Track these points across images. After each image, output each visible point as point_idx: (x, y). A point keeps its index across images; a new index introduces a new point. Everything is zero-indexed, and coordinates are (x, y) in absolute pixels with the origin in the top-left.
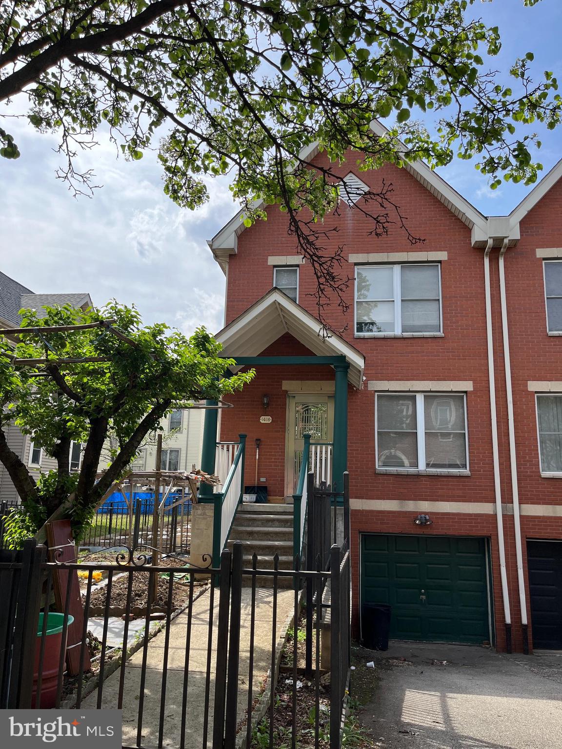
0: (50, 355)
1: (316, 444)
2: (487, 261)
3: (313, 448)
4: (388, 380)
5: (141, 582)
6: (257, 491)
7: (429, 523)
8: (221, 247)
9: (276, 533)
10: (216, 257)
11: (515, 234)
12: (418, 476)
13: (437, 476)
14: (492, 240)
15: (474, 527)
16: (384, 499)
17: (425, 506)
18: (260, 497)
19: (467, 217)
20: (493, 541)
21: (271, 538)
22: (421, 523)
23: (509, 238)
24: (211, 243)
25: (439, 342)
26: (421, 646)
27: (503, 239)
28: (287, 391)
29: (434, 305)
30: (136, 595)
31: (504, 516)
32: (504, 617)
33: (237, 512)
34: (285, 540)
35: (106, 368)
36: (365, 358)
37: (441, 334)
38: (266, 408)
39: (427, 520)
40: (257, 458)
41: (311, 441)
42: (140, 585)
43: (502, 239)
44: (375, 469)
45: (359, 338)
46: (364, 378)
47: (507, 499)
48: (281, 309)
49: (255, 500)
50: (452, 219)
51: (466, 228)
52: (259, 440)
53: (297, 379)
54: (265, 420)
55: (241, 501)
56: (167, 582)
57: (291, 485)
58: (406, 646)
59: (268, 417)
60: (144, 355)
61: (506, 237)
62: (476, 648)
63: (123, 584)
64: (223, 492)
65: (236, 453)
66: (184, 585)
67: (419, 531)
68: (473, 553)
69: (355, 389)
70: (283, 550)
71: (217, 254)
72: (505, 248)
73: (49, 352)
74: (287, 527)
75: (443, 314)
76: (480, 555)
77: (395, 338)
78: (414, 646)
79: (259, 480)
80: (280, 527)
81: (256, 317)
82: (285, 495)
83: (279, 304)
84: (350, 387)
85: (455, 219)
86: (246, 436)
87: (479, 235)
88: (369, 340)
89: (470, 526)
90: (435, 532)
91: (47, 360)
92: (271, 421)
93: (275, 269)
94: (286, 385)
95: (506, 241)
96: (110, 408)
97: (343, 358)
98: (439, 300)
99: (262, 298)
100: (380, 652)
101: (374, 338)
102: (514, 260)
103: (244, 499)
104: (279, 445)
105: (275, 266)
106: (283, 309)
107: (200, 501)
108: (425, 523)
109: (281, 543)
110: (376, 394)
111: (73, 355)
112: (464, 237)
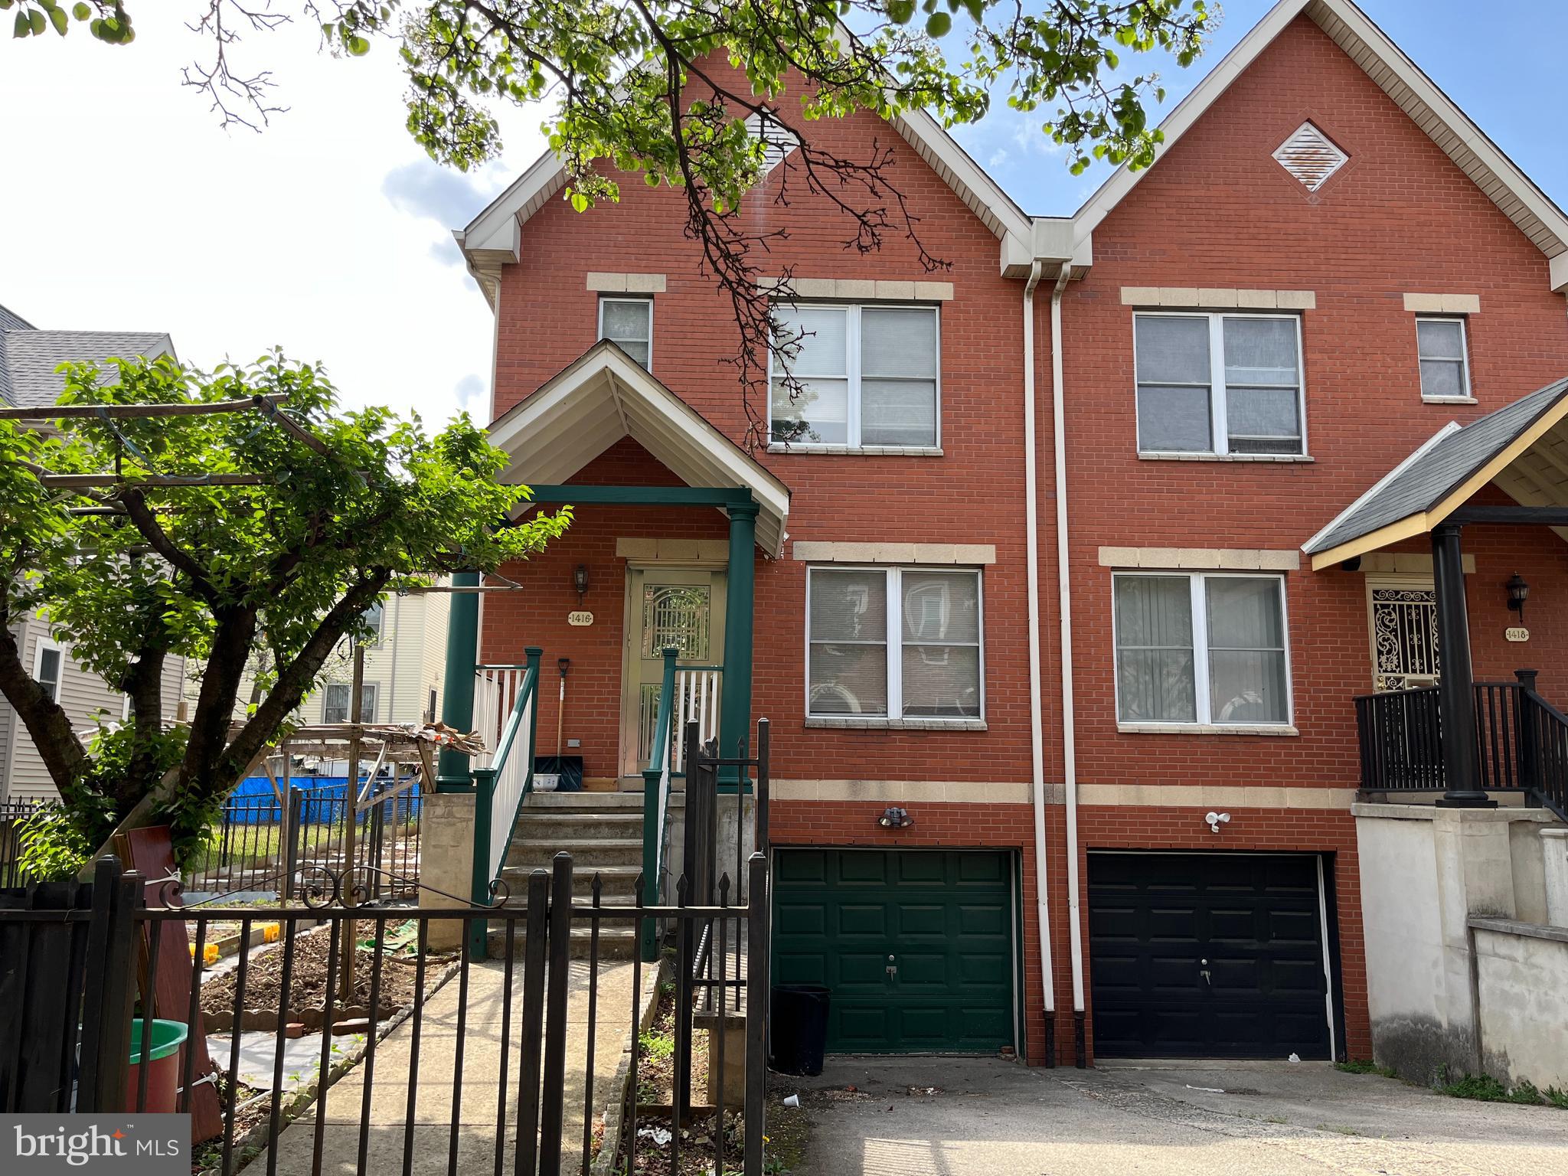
0: (125, 466)
1: (688, 669)
2: (1028, 306)
3: (682, 677)
4: (833, 541)
5: (313, 960)
6: (562, 766)
7: (906, 824)
8: (486, 246)
9: (605, 851)
10: (473, 267)
11: (1084, 256)
12: (887, 732)
13: (924, 731)
14: (1039, 265)
15: (991, 829)
16: (820, 779)
17: (900, 791)
18: (567, 780)
19: (993, 216)
20: (1026, 856)
21: (595, 861)
22: (892, 824)
23: (1073, 263)
24: (462, 237)
25: (932, 467)
26: (886, 1063)
27: (1061, 265)
28: (625, 560)
29: (926, 391)
30: (307, 985)
31: (1048, 807)
32: (1042, 1000)
33: (521, 809)
34: (624, 864)
35: (256, 500)
36: (790, 495)
37: (937, 450)
38: (581, 595)
39: (901, 818)
40: (562, 698)
41: (678, 663)
42: (313, 965)
43: (1059, 264)
44: (804, 719)
45: (777, 454)
46: (786, 536)
47: (1054, 774)
48: (617, 386)
49: (556, 785)
50: (964, 217)
51: (991, 238)
52: (567, 660)
53: (649, 535)
54: (580, 619)
55: (529, 788)
56: (370, 958)
57: (633, 752)
58: (855, 1063)
59: (586, 614)
60: (345, 473)
61: (1067, 261)
62: (990, 1060)
63: (273, 965)
64: (495, 766)
65: (519, 688)
66: (406, 962)
67: (887, 840)
68: (985, 880)
69: (767, 557)
70: (618, 884)
71: (476, 261)
72: (1063, 282)
73: (124, 461)
74: (627, 838)
75: (942, 410)
76: (1002, 884)
77: (848, 456)
78: (873, 1063)
79: (564, 743)
80: (611, 838)
81: (563, 402)
82: (620, 773)
83: (613, 374)
84: (759, 552)
85: (969, 218)
86: (541, 651)
87: (1015, 253)
88: (796, 458)
89: (984, 829)
90: (917, 842)
91: (119, 479)
92: (591, 621)
93: (602, 300)
94: (625, 547)
95: (1066, 268)
96: (264, 584)
97: (744, 493)
98: (934, 381)
99: (578, 361)
100: (807, 1078)
101: (807, 455)
102: (1080, 307)
103: (535, 785)
104: (608, 672)
105: (601, 294)
106: (620, 385)
107: (440, 788)
108: (900, 824)
109: (616, 870)
110: (809, 568)
111: (179, 467)
112: (986, 256)
